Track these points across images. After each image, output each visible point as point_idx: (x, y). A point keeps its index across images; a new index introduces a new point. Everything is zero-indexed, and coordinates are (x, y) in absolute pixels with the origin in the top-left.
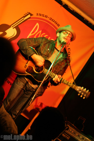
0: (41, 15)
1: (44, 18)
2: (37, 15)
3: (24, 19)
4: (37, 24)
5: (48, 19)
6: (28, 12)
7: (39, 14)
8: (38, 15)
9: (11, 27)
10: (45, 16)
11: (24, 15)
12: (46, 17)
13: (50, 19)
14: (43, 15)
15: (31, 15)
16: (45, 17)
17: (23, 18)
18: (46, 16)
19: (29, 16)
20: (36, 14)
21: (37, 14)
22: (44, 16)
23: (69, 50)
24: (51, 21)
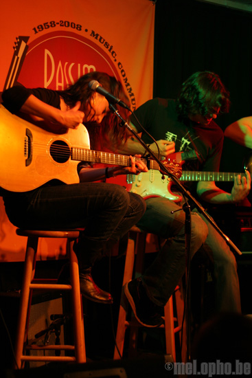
0: (43, 29)
1: (51, 30)
2: (36, 32)
3: (18, 58)
4: (47, 52)
5: (58, 28)
6: (17, 39)
7: (38, 27)
8: (37, 30)
10: (49, 24)
11: (14, 48)
12: (53, 24)
13: (61, 25)
14: (44, 24)
15: (26, 39)
16: (51, 26)
17: (16, 57)
18: (51, 23)
19: (23, 45)
20: (34, 31)
21: (34, 29)
22: (49, 27)
23: (120, 66)
24: (64, 29)
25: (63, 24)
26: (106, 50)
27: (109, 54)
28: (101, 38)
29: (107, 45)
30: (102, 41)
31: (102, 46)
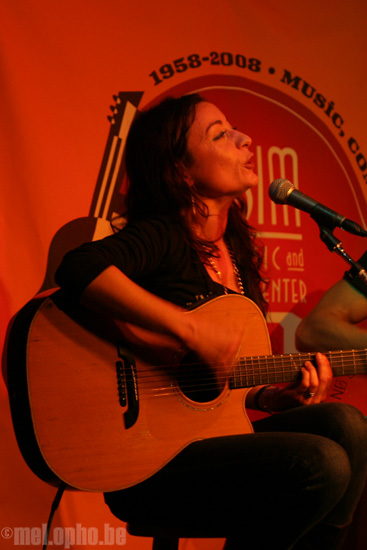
0: (172, 74)
1: (191, 74)
2: (158, 81)
3: (120, 141)
5: (206, 69)
6: (115, 98)
7: (162, 71)
8: (160, 76)
9: (96, 219)
10: (186, 62)
11: (110, 118)
12: (195, 61)
13: (213, 63)
14: (175, 62)
15: (135, 97)
16: (192, 66)
17: (115, 139)
18: (190, 58)
20: (152, 80)
21: (154, 74)
22: (185, 67)
23: (354, 146)
24: (220, 70)
25: (217, 59)
26: (320, 113)
27: (327, 121)
28: (306, 86)
29: (320, 100)
30: (309, 92)
31: (309, 104)
